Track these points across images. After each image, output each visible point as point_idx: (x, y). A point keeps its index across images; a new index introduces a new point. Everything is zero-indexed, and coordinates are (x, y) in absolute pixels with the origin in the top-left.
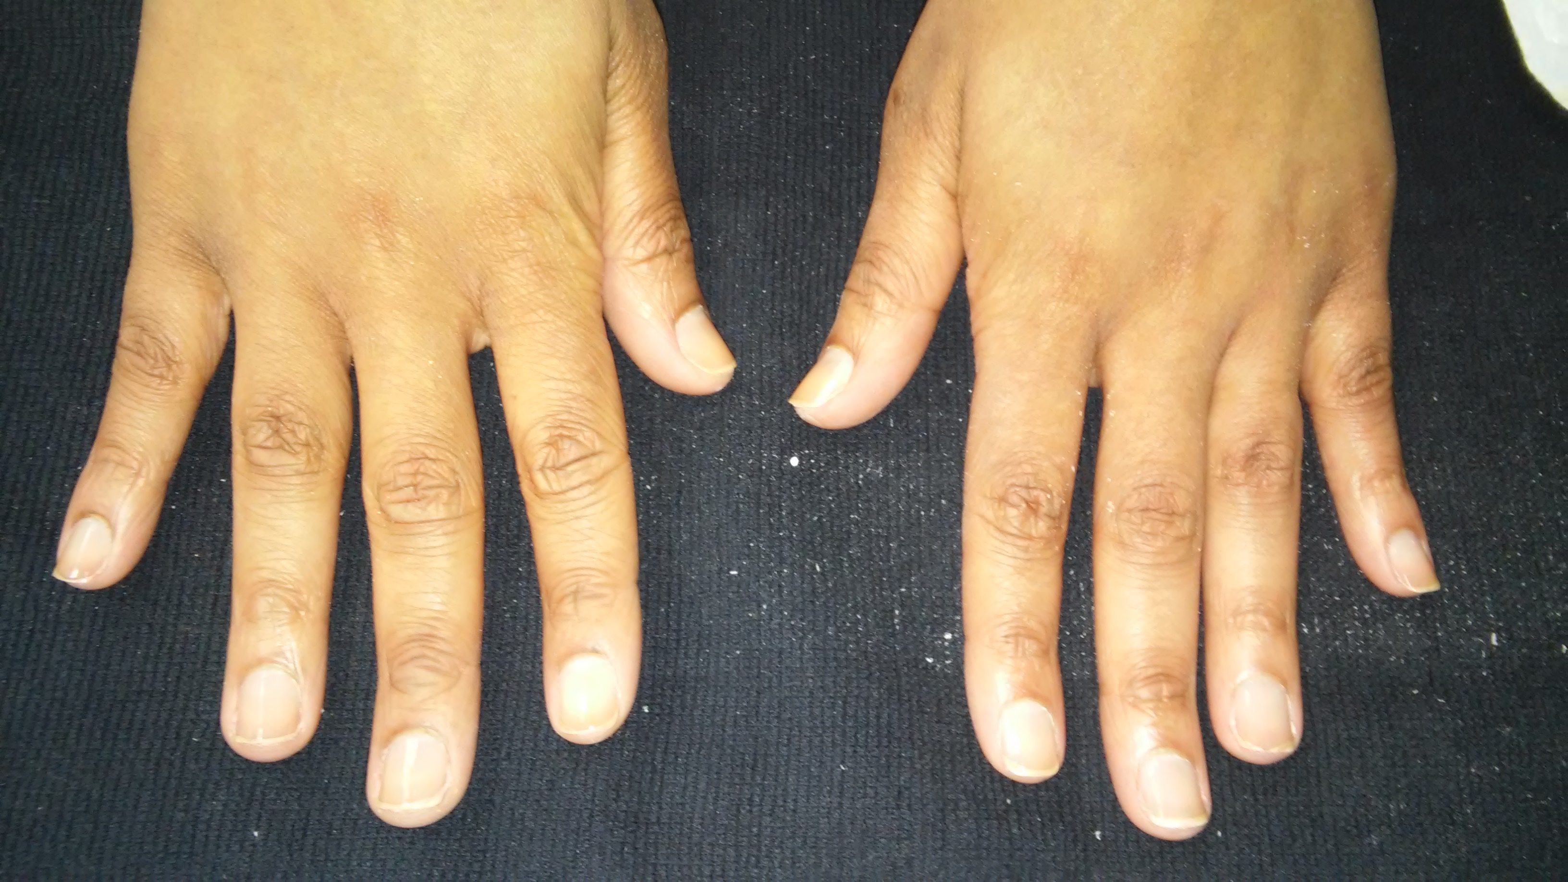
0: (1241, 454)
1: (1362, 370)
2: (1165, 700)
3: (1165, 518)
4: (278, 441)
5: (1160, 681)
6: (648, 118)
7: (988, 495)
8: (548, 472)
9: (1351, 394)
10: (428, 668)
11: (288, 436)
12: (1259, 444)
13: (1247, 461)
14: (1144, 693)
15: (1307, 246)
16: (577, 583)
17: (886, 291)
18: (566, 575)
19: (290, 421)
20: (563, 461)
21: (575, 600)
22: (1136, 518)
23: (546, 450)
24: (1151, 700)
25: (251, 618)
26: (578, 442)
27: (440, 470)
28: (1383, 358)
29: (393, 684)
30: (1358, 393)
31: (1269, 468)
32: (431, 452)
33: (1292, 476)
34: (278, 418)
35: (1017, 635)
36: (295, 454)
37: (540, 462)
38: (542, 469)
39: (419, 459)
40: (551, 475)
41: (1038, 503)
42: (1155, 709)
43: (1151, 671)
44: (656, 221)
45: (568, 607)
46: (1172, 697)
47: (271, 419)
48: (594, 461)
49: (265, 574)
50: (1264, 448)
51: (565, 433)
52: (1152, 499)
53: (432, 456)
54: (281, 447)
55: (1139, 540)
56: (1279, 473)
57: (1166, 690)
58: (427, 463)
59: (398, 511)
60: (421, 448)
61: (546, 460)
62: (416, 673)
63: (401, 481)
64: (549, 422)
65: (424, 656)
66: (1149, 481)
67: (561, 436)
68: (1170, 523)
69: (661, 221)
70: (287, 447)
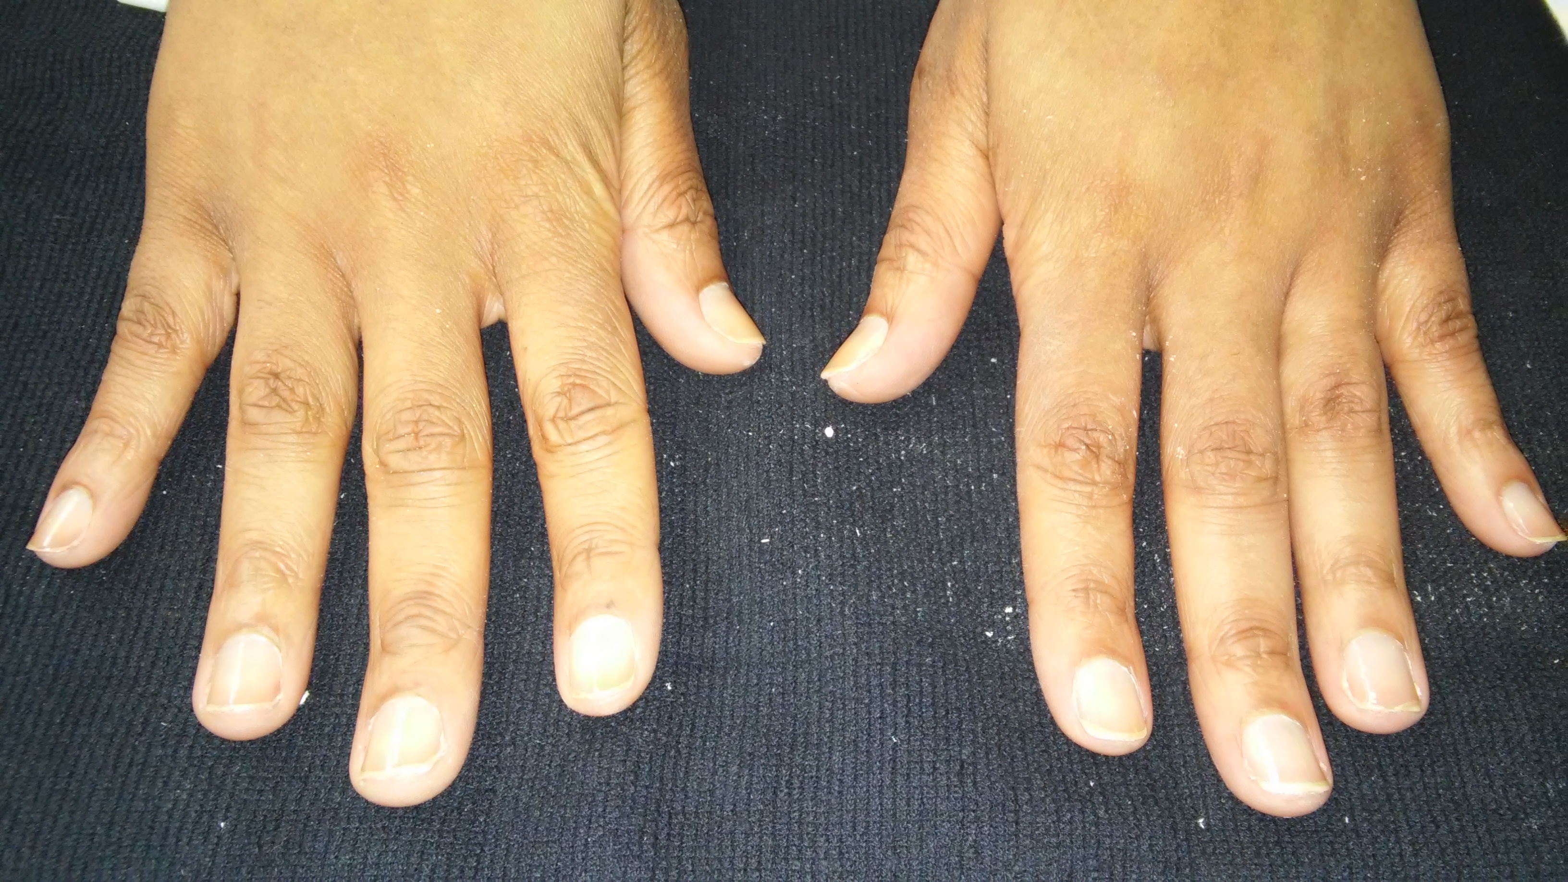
0: (1319, 395)
1: (1443, 314)
2: (1265, 656)
3: (1243, 457)
4: (276, 400)
5: (1255, 636)
6: (667, 85)
7: (1043, 443)
8: (559, 422)
9: (1433, 342)
10: (424, 628)
11: (286, 394)
12: (1338, 386)
13: (1325, 406)
14: (1239, 650)
15: (1363, 178)
16: (591, 540)
17: (918, 250)
18: (578, 532)
19: (289, 378)
20: (575, 411)
21: (588, 558)
22: (1210, 456)
23: (558, 399)
24: (1247, 657)
25: (233, 584)
26: (594, 392)
27: (444, 418)
28: (1463, 304)
29: (384, 649)
30: (1442, 338)
31: (1351, 411)
32: (436, 400)
33: (1379, 418)
34: (276, 376)
35: (1086, 590)
36: (292, 412)
37: (551, 412)
38: (553, 420)
39: (421, 406)
40: (562, 425)
41: (1099, 447)
42: (1254, 667)
43: (1244, 625)
44: (677, 186)
45: (580, 565)
46: (1272, 653)
47: (269, 376)
48: (609, 411)
49: (254, 536)
50: (1343, 390)
51: (578, 381)
52: (1225, 437)
53: (436, 404)
54: (279, 406)
55: (1215, 482)
56: (1364, 416)
57: (1263, 644)
58: (431, 410)
59: (395, 461)
60: (426, 396)
61: (557, 410)
62: (411, 633)
63: (402, 430)
64: (563, 371)
65: (419, 616)
66: (1219, 419)
67: (574, 385)
68: (1249, 463)
69: (683, 188)
70: (284, 406)
